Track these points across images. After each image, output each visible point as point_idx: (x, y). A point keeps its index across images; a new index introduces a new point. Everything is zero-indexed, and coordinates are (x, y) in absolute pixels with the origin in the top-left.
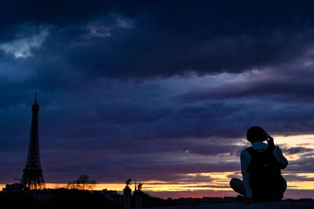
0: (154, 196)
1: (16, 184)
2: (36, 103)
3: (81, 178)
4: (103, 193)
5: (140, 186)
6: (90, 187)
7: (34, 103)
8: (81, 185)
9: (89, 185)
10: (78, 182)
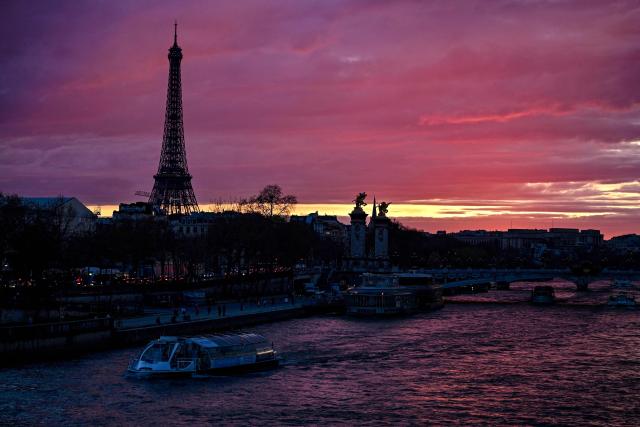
0: (411, 227)
1: (140, 204)
2: (175, 44)
3: (266, 191)
4: (309, 221)
5: (384, 207)
6: (284, 208)
7: (172, 45)
8: (266, 205)
9: (283, 205)
10: (260, 200)
